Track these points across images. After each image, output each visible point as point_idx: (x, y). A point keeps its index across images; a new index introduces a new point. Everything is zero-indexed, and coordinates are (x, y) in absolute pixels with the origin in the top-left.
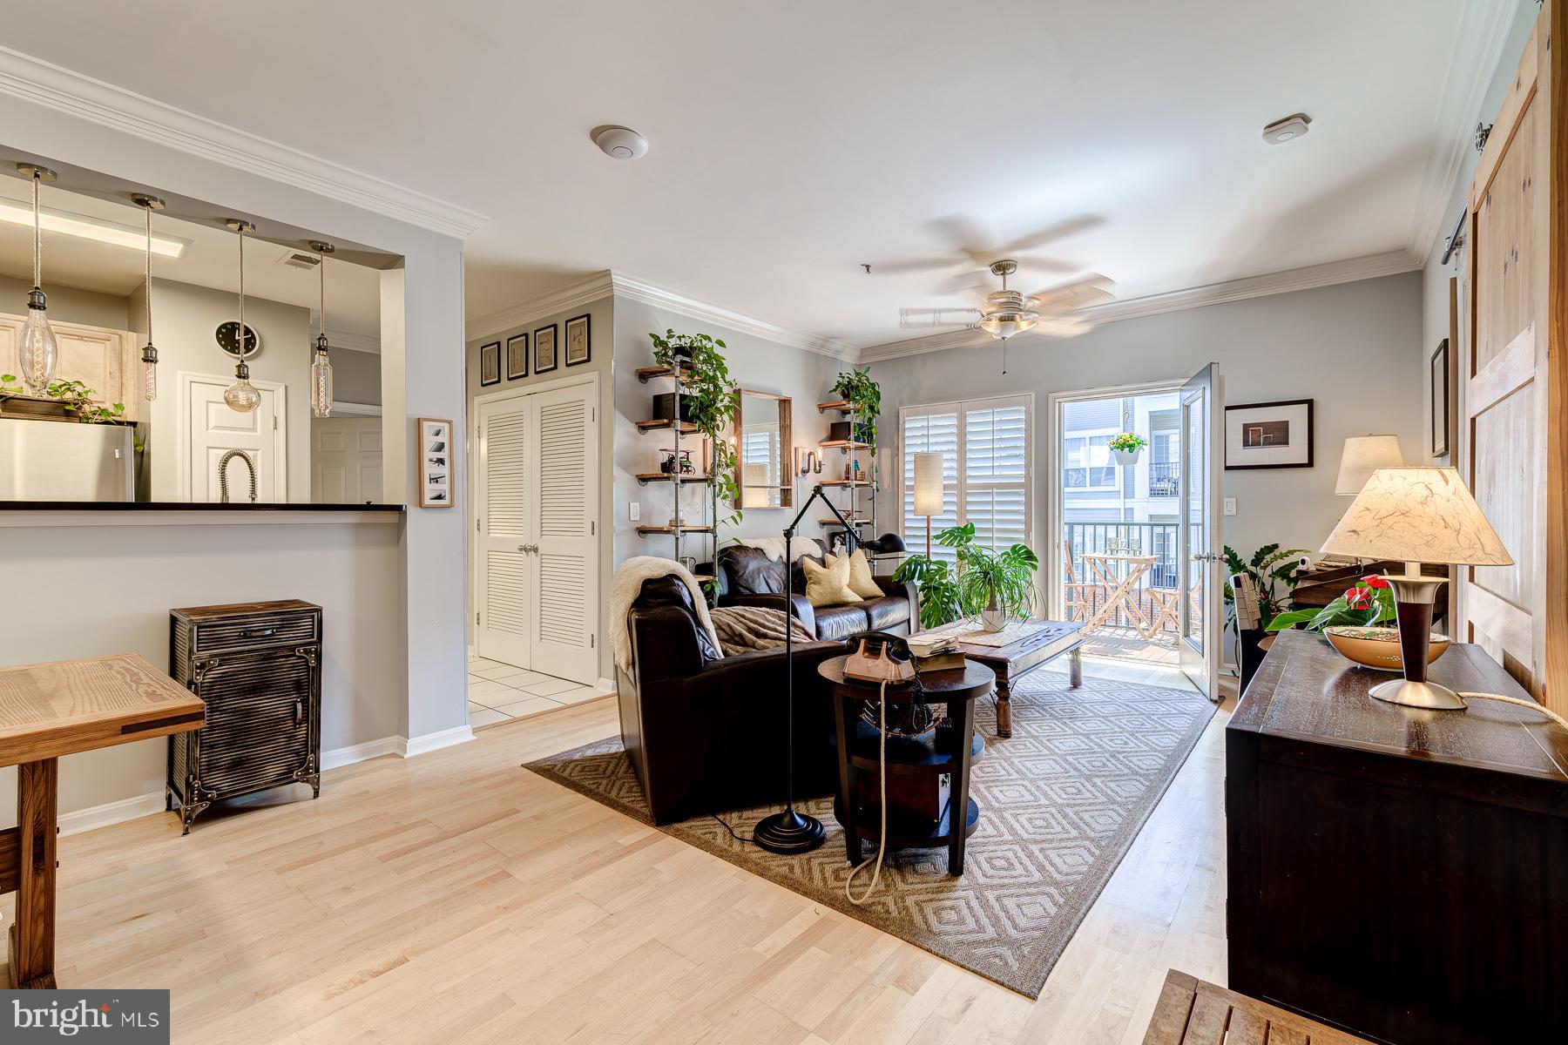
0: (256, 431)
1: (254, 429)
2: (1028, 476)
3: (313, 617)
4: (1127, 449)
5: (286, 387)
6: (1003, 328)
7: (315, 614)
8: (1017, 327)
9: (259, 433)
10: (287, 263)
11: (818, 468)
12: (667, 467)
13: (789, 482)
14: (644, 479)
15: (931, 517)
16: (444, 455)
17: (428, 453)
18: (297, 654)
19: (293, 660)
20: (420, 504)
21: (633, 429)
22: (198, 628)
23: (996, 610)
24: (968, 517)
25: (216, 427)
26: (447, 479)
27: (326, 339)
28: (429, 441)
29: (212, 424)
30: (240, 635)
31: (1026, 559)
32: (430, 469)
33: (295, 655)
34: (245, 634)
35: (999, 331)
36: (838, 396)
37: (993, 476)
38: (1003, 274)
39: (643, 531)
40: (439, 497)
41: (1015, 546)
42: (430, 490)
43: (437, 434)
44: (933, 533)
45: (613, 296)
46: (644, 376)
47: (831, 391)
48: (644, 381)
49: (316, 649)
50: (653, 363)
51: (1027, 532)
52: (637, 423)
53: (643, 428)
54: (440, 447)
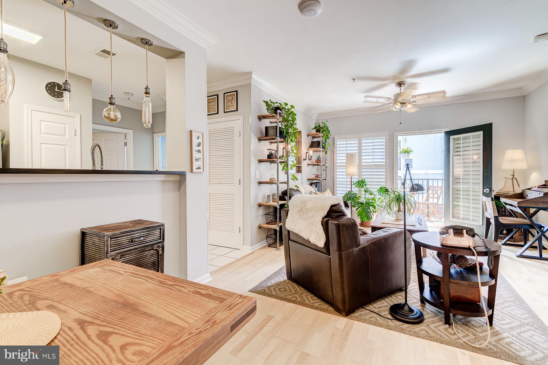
0: (65, 136)
1: (65, 135)
2: (386, 162)
3: (161, 229)
4: (407, 153)
5: (80, 115)
6: (402, 107)
7: (162, 227)
8: (406, 107)
9: (67, 137)
10: (97, 54)
11: (310, 158)
12: (270, 156)
13: (300, 164)
14: (260, 161)
15: (352, 177)
16: (200, 148)
17: (195, 148)
18: (154, 248)
19: (152, 252)
20: (192, 171)
21: (257, 140)
22: (111, 239)
23: (401, 211)
24: (363, 177)
25: (45, 133)
26: (202, 159)
27: (149, 89)
28: (195, 142)
29: (43, 131)
30: (129, 241)
31: (386, 192)
32: (196, 155)
33: (153, 249)
34: (132, 240)
35: (400, 108)
36: (314, 131)
37: (373, 162)
38: (400, 86)
39: (260, 183)
40: (199, 168)
41: (382, 187)
42: (196, 164)
43: (198, 138)
44: (352, 183)
45: (250, 84)
46: (260, 118)
47: (312, 129)
48: (260, 120)
49: (162, 245)
50: (266, 113)
51: (386, 182)
52: (258, 138)
53: (260, 140)
54: (199, 145)
